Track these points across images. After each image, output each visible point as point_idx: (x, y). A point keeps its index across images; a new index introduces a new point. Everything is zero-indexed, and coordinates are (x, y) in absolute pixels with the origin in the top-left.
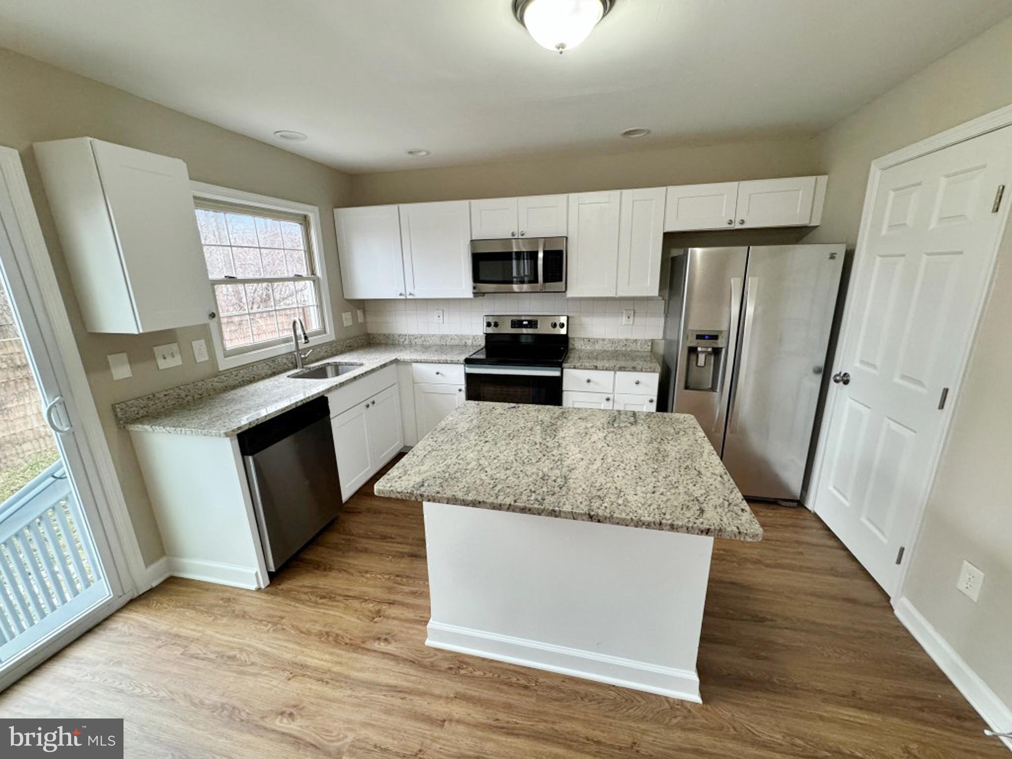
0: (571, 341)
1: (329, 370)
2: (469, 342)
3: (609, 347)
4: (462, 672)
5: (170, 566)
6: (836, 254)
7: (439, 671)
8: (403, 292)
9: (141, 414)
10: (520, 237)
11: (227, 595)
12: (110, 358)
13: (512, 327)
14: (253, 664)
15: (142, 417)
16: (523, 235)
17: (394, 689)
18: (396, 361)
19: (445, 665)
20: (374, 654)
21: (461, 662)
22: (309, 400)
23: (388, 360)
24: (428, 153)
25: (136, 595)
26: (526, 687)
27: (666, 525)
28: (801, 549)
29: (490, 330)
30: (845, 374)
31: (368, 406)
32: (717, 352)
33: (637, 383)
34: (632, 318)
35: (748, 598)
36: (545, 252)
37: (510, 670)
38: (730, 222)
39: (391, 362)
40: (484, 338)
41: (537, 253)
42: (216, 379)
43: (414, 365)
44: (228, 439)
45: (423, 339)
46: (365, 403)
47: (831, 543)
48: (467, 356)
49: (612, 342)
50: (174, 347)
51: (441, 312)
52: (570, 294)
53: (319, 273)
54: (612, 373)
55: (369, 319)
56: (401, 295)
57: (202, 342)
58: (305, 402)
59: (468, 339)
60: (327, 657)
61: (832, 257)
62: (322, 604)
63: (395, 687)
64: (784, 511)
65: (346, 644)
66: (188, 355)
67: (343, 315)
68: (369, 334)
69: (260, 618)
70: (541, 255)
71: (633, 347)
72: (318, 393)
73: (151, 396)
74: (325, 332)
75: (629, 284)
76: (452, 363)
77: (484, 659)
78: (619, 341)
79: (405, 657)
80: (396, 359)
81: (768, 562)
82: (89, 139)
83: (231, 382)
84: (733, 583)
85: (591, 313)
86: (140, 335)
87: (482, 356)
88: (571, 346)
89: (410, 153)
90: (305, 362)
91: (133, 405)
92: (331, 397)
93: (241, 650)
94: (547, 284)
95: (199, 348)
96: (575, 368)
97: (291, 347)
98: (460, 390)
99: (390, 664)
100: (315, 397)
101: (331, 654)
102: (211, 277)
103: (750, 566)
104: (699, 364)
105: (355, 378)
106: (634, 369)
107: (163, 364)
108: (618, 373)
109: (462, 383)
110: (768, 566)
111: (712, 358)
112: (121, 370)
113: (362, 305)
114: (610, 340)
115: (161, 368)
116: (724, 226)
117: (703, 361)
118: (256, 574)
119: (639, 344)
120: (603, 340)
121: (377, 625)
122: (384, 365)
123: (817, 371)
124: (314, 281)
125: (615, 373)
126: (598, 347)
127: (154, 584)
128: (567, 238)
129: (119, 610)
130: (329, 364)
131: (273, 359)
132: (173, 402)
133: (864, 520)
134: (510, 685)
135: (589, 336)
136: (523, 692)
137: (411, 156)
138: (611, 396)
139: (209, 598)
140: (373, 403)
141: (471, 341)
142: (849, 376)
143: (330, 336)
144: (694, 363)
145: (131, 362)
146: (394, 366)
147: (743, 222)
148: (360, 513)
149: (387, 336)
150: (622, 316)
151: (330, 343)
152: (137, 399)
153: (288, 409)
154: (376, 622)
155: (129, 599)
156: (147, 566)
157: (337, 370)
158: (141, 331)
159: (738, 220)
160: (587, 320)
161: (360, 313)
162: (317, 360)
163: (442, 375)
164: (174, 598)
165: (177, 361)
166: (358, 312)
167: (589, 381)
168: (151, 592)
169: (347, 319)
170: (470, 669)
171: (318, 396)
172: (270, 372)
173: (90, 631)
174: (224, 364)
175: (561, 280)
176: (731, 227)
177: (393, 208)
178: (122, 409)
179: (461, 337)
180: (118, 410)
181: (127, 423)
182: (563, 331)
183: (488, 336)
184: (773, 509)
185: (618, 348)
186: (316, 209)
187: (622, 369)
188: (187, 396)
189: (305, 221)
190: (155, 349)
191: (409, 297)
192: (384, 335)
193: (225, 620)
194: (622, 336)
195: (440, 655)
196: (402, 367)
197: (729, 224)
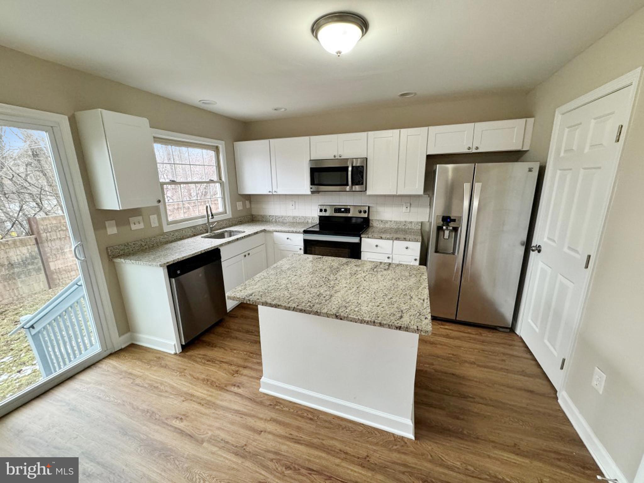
0: (371, 222)
1: (226, 234)
2: (310, 221)
3: (394, 226)
4: (277, 407)
5: (132, 338)
6: (533, 168)
7: (265, 406)
8: (271, 191)
9: (121, 254)
10: (339, 158)
11: (158, 355)
12: (107, 223)
13: (335, 212)
14: (166, 391)
15: (121, 255)
16: (340, 157)
17: (237, 412)
18: (264, 231)
19: (268, 403)
20: (231, 393)
21: (277, 402)
22: (208, 250)
23: (259, 230)
24: (286, 109)
25: (113, 351)
26: (311, 419)
27: (377, 323)
28: (504, 358)
29: (323, 214)
30: (539, 246)
31: (245, 256)
32: (455, 229)
33: (407, 248)
34: (409, 208)
35: (461, 384)
36: (353, 167)
37: (304, 409)
38: (469, 148)
39: (261, 231)
40: (318, 218)
41: (347, 167)
42: (162, 237)
43: (274, 233)
44: (162, 268)
45: (283, 218)
46: (244, 254)
47: (528, 356)
48: (305, 229)
49: (396, 222)
50: (140, 218)
51: (294, 202)
52: (369, 192)
53: (223, 179)
54: (392, 241)
55: (253, 206)
56: (270, 192)
57: (155, 216)
58: (206, 251)
59: (309, 219)
60: (205, 392)
61: (530, 170)
62: (208, 364)
63: (239, 411)
64: (500, 334)
65: (217, 386)
66: (148, 223)
67: (237, 203)
68: (252, 215)
69: (173, 369)
70: (350, 169)
71: (409, 226)
72: (215, 247)
73: (126, 244)
74: (226, 213)
75: (404, 187)
76: (296, 232)
77: (291, 402)
78: (400, 222)
79: (247, 396)
80: (264, 229)
81: (480, 364)
82: (100, 110)
83: (170, 239)
84: (453, 374)
85: (384, 205)
86: (120, 211)
87: (317, 229)
88: (371, 225)
89: (275, 109)
90: (212, 230)
91: (117, 249)
92: (222, 249)
93: (161, 384)
94: (354, 187)
95: (154, 219)
96: (368, 237)
97: (204, 221)
98: (300, 249)
99: (238, 399)
100: (212, 249)
101: (208, 391)
102: (162, 180)
103: (467, 365)
104: (445, 237)
105: (238, 239)
106: (405, 239)
107: (134, 227)
108: (395, 242)
109: (301, 245)
110: (478, 366)
111: (454, 234)
112: (112, 230)
113: (249, 198)
114: (395, 221)
115: (133, 229)
116: (465, 150)
117: (448, 234)
118: (175, 345)
119: (413, 224)
120: (391, 221)
121: (235, 378)
122: (257, 233)
123: (522, 244)
124: (220, 183)
125: (393, 242)
126: (387, 226)
127: (123, 347)
128: (367, 159)
129: (104, 358)
130: (226, 231)
131: (194, 227)
132: (138, 248)
133: (546, 341)
134: (303, 417)
135: (382, 218)
136: (309, 421)
137: (275, 111)
138: (391, 256)
139: (150, 356)
140: (249, 254)
141: (310, 220)
142: (541, 247)
143: (229, 215)
144: (443, 236)
145: (118, 225)
146: (263, 233)
147: (477, 148)
148: (237, 317)
149: (263, 217)
150: (403, 207)
151: (228, 220)
152: (119, 245)
153: (196, 255)
154: (234, 377)
155: (109, 353)
156: (120, 336)
157: (231, 234)
158: (121, 209)
159: (474, 147)
160: (381, 209)
161: (247, 203)
162: (220, 229)
163: (290, 240)
164: (132, 354)
165: (141, 226)
166: (247, 201)
167: (377, 246)
168: (121, 350)
169: (240, 205)
170: (282, 406)
171: (214, 248)
172: (192, 234)
173: (89, 367)
174: (167, 229)
175: (362, 184)
176: (470, 151)
177: (265, 142)
178: (111, 250)
179: (305, 218)
180: (109, 251)
181: (113, 257)
182: (366, 215)
183: (321, 218)
184: (493, 332)
185: (400, 227)
186: (223, 142)
187: (397, 239)
188: (145, 245)
189: (216, 149)
190: (130, 219)
191: (274, 193)
192: (261, 216)
193: (155, 368)
194: (402, 219)
195: (266, 397)
196: (268, 234)
197: (469, 149)
